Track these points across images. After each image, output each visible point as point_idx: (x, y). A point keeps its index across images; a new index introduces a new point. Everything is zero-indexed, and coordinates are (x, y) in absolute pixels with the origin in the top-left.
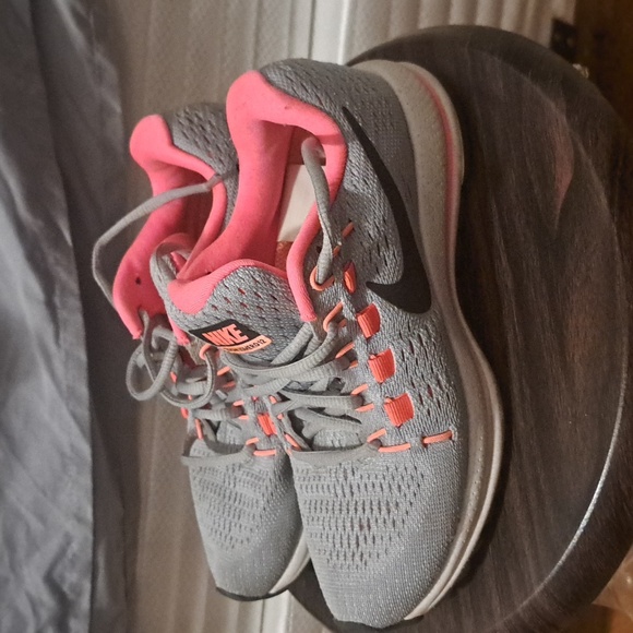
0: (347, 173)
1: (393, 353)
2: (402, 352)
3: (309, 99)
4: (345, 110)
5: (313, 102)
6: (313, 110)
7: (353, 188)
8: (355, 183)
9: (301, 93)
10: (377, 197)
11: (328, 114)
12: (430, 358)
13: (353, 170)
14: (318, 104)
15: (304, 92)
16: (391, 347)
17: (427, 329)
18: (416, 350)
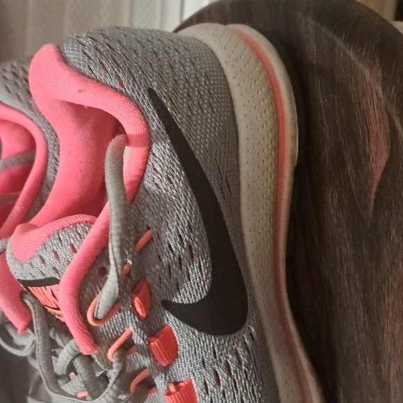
0: (149, 169)
1: (195, 386)
2: (205, 384)
3: (108, 81)
4: (151, 92)
5: (112, 84)
6: (111, 93)
7: (154, 188)
8: (157, 181)
9: (98, 73)
10: (183, 199)
11: (130, 98)
12: (240, 389)
13: (156, 166)
14: (118, 86)
15: (103, 72)
16: (192, 378)
17: (237, 353)
18: (223, 382)
